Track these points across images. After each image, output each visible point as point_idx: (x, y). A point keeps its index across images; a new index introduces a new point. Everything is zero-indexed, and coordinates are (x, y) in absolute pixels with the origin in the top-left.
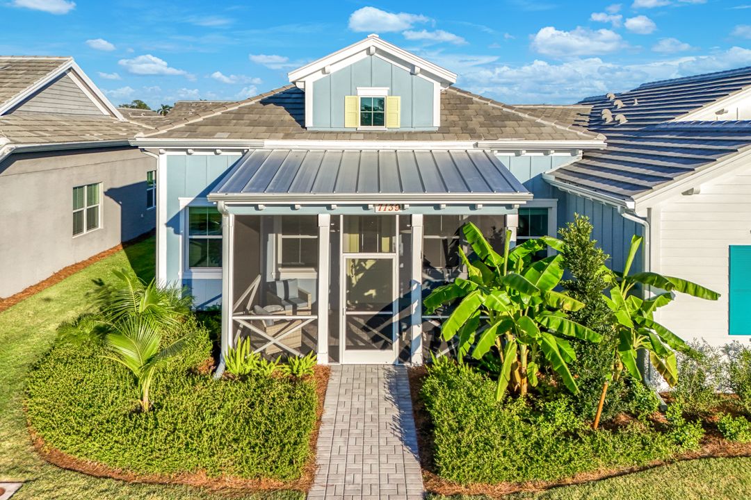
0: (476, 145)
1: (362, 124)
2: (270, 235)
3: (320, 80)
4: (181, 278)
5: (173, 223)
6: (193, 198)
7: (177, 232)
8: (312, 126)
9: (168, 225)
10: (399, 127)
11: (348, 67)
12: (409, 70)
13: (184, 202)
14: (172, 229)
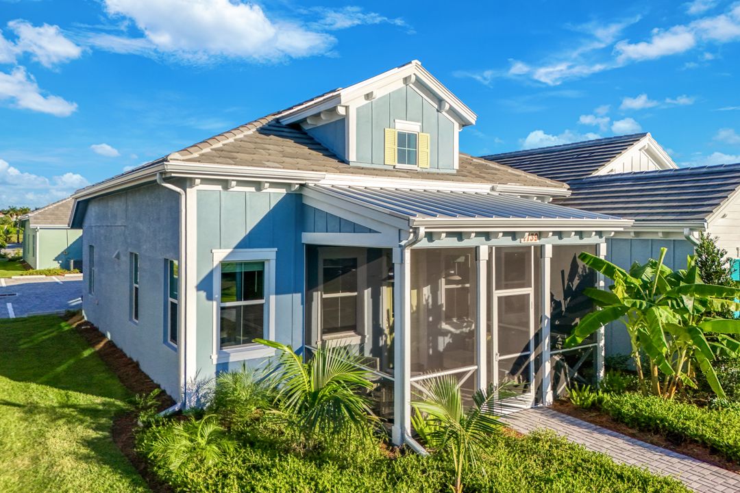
0: (493, 189)
1: (399, 162)
2: (315, 294)
3: (363, 106)
4: (215, 362)
5: (205, 285)
6: (230, 250)
7: (210, 297)
8: (355, 160)
9: (199, 288)
10: (428, 167)
11: (387, 95)
12: (436, 106)
13: (220, 255)
14: (203, 294)
